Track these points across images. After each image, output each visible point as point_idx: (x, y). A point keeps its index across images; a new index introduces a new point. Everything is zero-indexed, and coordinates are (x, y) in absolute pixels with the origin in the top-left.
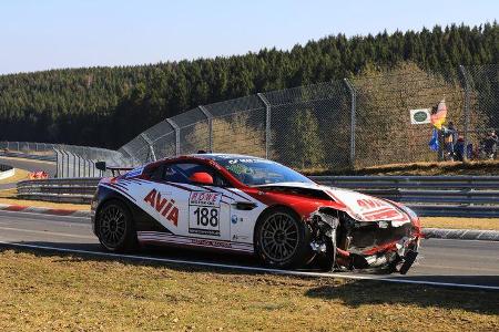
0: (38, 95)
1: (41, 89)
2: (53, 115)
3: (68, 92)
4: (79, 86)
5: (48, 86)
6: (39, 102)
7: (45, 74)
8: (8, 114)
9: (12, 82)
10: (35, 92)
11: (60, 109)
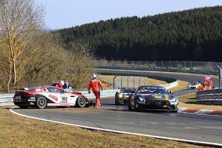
0: (185, 27)
1: (187, 22)
2: (198, 40)
3: (208, 24)
4: (215, 20)
5: (193, 20)
6: (187, 32)
7: (190, 11)
8: (165, 41)
9: (166, 19)
10: (184, 25)
11: (202, 37)
